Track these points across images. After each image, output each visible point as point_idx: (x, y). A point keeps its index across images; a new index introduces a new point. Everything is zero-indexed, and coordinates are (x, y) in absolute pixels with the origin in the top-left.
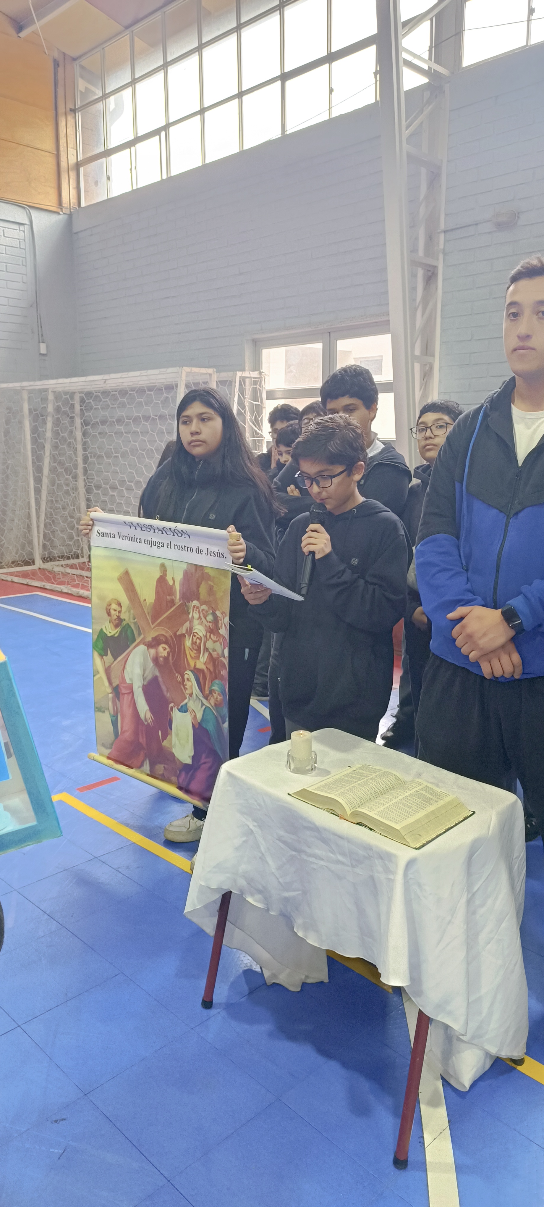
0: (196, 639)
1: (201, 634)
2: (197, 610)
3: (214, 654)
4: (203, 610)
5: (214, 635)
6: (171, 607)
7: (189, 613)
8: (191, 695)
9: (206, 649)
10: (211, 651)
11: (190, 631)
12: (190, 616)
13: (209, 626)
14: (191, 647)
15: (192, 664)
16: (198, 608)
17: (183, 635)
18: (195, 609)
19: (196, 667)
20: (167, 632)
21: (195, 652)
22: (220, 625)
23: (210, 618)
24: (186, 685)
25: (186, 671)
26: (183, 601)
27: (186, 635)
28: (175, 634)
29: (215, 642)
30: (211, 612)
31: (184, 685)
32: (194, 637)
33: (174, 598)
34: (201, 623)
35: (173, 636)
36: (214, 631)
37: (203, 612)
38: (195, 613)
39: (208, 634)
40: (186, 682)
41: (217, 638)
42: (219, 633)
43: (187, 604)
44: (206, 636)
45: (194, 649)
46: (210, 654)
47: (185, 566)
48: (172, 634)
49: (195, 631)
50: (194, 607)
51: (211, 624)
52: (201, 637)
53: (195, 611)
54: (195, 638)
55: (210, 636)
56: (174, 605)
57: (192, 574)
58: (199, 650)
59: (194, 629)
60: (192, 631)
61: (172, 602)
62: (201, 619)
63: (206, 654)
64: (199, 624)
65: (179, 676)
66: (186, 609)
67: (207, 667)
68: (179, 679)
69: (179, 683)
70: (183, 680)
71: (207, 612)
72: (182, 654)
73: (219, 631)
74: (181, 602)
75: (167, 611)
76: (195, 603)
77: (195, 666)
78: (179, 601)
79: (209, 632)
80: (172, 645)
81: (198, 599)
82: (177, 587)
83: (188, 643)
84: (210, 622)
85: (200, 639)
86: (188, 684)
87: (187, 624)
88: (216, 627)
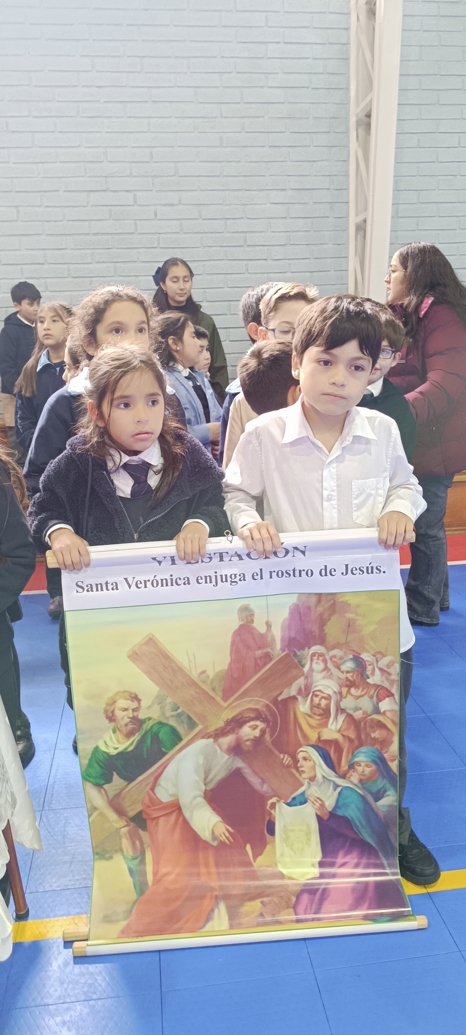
0: (320, 700)
1: (330, 692)
2: (321, 658)
3: (358, 715)
4: (334, 656)
5: (357, 687)
6: (265, 664)
7: (303, 666)
8: (312, 779)
9: (340, 710)
10: (351, 712)
11: (306, 691)
12: (306, 669)
13: (347, 678)
14: (309, 713)
15: (313, 736)
16: (321, 655)
17: (294, 699)
18: (315, 658)
19: (322, 738)
20: (258, 702)
21: (319, 718)
22: (368, 673)
23: (349, 665)
24: (301, 767)
25: (300, 746)
26: (289, 650)
27: (299, 697)
28: (275, 701)
29: (358, 697)
30: (351, 656)
31: (297, 769)
32: (314, 698)
33: (269, 650)
34: (330, 676)
35: (271, 705)
36: (357, 683)
37: (334, 659)
38: (317, 663)
39: (345, 690)
40: (301, 763)
41: (362, 691)
42: (368, 683)
43: (298, 653)
44: (340, 693)
45: (315, 714)
46: (350, 716)
47: (293, 599)
48: (267, 702)
49: (316, 689)
50: (313, 655)
51: (349, 675)
52: (329, 695)
53: (315, 661)
54: (316, 700)
55: (348, 692)
56: (271, 659)
57: (309, 608)
58: (326, 713)
59: (316, 686)
60: (310, 689)
61: (267, 657)
62: (329, 670)
63: (341, 718)
64: (324, 678)
65: (286, 757)
66: (296, 661)
67: (343, 736)
68: (287, 760)
69: (288, 766)
70: (296, 761)
71: (341, 658)
72: (292, 726)
73: (368, 680)
74: (284, 653)
75: (256, 672)
76: (316, 648)
77: (319, 737)
78: (280, 652)
79: (347, 686)
80: (269, 717)
81: (322, 641)
82: (277, 633)
83: (303, 707)
84: (348, 672)
85: (329, 698)
86: (305, 766)
87: (301, 682)
88: (362, 676)
